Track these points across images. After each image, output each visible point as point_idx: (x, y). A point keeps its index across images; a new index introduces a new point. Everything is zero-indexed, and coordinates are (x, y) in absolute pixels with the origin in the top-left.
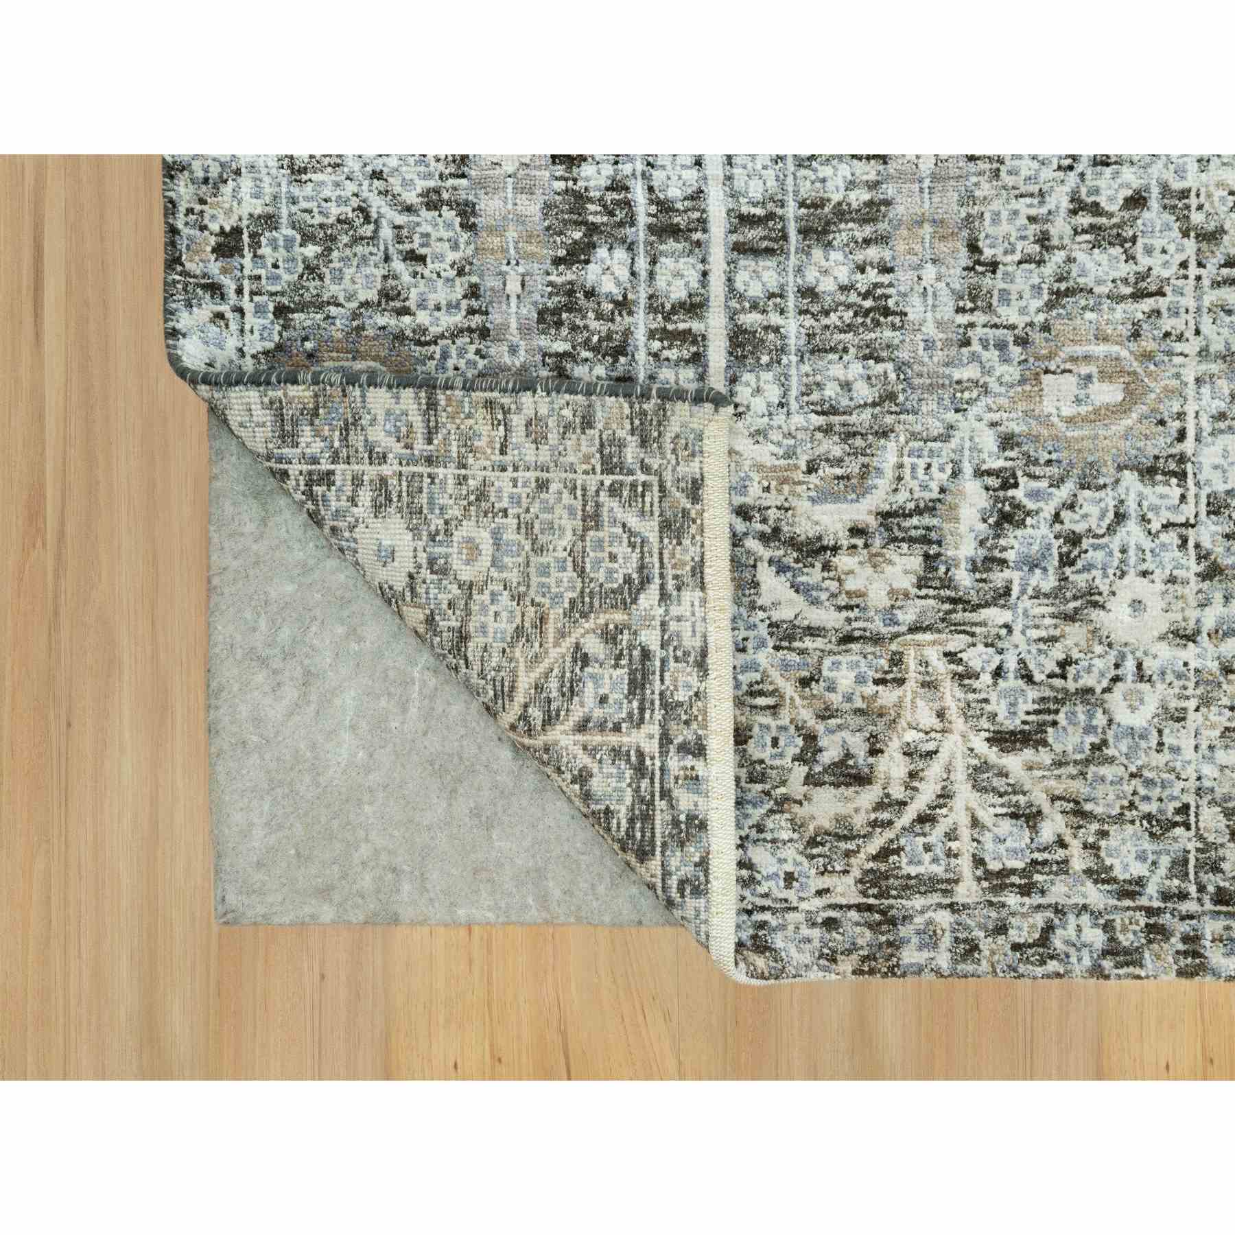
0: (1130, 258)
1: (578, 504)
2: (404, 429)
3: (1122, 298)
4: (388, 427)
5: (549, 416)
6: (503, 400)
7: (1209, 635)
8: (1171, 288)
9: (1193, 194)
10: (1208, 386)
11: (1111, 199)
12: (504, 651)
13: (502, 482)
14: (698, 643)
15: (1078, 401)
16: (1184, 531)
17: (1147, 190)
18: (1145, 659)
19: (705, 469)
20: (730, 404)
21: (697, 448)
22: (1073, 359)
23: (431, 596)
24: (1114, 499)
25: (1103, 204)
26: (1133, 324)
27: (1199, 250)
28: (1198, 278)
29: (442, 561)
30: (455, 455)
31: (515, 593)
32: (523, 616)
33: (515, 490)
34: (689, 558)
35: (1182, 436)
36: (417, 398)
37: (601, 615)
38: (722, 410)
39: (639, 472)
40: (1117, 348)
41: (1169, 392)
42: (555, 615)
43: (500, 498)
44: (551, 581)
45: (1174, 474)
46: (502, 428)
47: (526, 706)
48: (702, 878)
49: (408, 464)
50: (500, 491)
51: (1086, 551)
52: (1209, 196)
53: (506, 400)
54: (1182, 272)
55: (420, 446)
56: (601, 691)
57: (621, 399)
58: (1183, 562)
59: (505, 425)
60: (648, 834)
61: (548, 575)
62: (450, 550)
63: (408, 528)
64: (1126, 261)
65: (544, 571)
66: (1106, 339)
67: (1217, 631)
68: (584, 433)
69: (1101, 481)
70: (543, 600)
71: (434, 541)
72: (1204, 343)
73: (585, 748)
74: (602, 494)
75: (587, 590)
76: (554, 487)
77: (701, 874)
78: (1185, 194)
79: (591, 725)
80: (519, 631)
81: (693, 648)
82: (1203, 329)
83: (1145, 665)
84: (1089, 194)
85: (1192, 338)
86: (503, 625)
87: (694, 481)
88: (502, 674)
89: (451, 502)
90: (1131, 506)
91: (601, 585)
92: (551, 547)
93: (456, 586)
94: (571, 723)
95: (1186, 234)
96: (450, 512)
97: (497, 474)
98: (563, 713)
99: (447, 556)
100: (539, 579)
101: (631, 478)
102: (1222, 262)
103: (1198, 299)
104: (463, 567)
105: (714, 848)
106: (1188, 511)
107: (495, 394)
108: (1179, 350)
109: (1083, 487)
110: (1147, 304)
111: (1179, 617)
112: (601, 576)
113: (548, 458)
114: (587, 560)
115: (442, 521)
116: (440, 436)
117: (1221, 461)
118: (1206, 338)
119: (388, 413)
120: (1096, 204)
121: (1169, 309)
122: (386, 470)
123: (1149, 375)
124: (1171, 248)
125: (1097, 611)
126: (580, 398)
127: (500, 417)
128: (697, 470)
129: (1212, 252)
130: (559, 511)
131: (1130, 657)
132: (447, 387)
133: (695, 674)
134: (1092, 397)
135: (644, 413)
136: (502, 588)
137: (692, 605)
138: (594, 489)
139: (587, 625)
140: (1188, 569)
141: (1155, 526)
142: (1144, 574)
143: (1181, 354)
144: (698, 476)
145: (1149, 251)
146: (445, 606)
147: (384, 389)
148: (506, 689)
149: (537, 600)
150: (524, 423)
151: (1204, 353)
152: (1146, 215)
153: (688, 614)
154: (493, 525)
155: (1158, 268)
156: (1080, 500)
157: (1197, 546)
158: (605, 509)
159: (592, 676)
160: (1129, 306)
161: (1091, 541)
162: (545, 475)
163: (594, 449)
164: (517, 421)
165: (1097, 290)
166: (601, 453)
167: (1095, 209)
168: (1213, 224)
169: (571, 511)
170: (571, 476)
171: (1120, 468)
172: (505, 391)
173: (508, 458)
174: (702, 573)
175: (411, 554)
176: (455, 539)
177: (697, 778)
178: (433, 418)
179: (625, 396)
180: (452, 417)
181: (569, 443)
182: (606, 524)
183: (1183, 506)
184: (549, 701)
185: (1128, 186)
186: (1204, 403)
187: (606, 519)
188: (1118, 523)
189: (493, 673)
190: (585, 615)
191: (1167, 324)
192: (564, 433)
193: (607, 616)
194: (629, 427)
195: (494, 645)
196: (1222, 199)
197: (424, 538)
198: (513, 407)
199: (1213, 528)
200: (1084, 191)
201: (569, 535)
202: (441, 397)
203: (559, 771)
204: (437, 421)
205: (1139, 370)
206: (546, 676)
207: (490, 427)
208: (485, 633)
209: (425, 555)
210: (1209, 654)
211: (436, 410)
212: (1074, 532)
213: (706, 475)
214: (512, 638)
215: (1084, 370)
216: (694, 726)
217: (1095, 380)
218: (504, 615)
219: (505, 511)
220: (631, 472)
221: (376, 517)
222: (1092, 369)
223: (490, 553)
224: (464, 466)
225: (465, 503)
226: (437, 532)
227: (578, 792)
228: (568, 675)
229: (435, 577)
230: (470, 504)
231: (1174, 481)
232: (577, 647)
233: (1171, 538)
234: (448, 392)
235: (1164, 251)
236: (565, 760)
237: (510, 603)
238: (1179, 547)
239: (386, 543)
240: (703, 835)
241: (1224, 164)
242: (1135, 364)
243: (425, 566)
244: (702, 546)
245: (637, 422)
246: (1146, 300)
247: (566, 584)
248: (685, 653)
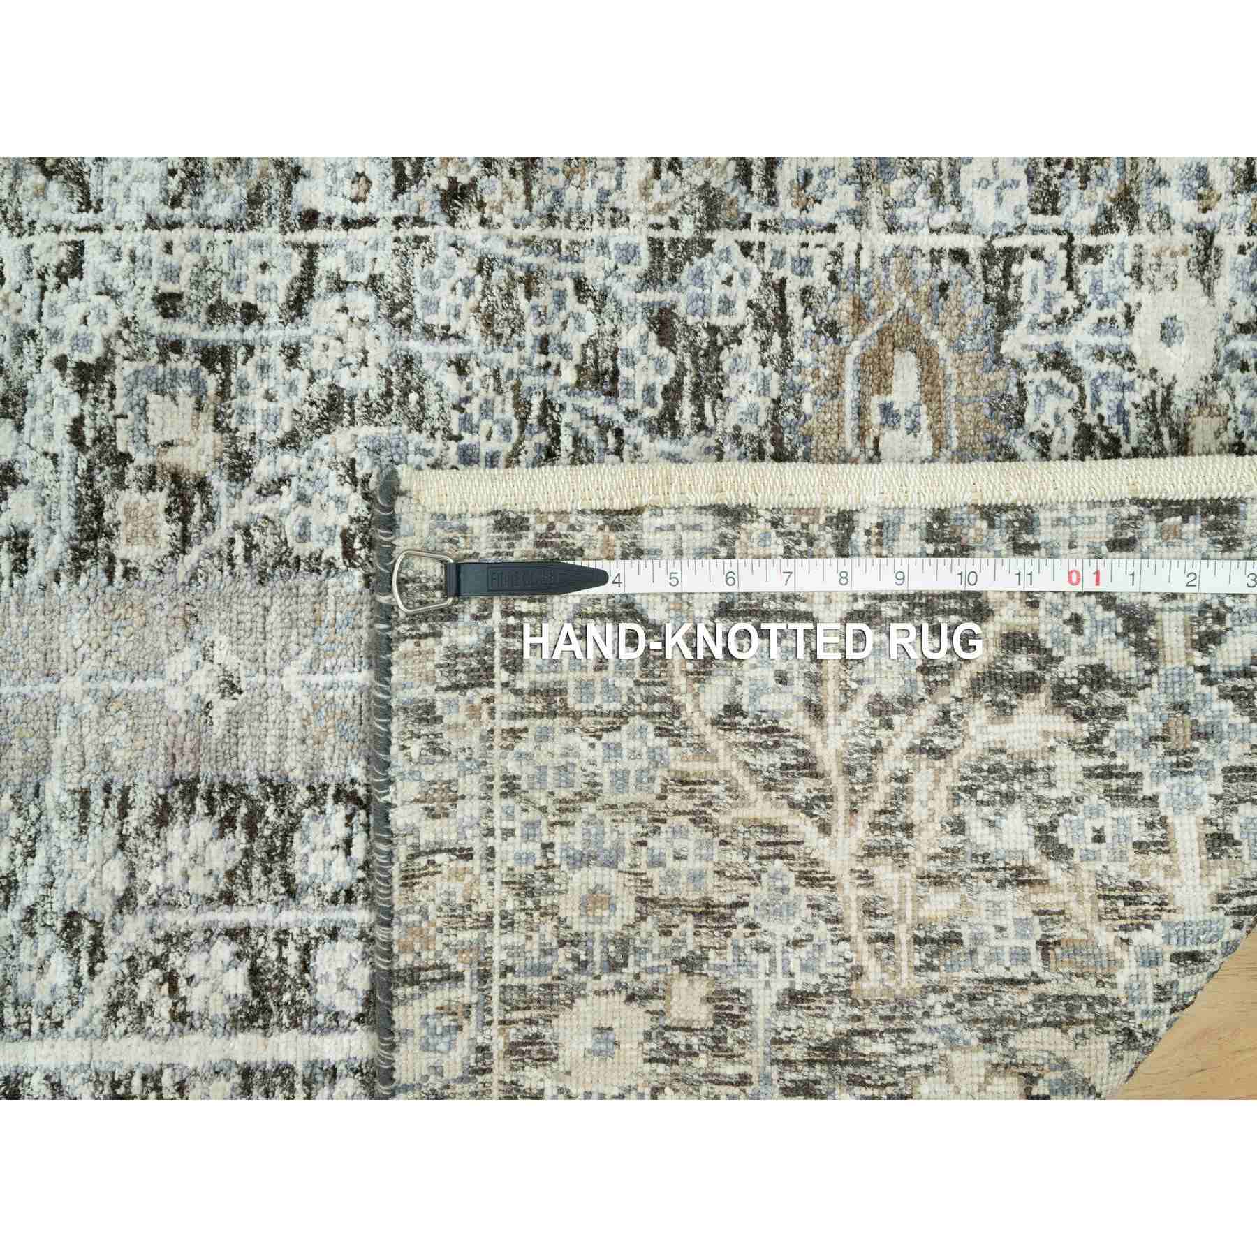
0: (735, 336)
1: (534, 724)
2: (446, 1020)
3: (787, 351)
4: (442, 1047)
5: (421, 780)
6: (403, 859)
7: (1205, 210)
8: (775, 270)
9: (657, 234)
10: (898, 212)
11: (660, 367)
12: (724, 843)
13: (508, 850)
14: (709, 520)
15: (914, 429)
16: (1077, 253)
17: (648, 307)
18: (1235, 318)
19: (483, 509)
20: (394, 472)
21: (455, 523)
22: (861, 437)
23: (656, 963)
24: (1036, 369)
25: (666, 381)
26: (818, 332)
27: (727, 225)
28: (764, 226)
29: (612, 948)
30: (475, 935)
31: (650, 827)
32: (677, 813)
33: (518, 833)
34: (600, 535)
35: (960, 256)
36: (404, 1002)
37: (676, 683)
38: (404, 485)
39: (489, 623)
40: (849, 360)
41: (907, 278)
42: (679, 760)
43: (530, 856)
44: (633, 766)
45: (1007, 269)
46: (439, 858)
47: (793, 805)
48: (1010, 516)
49: (489, 1011)
50: (518, 857)
51: (1101, 418)
52: (660, 209)
53: (402, 852)
54: (754, 253)
55: (465, 993)
56: (772, 682)
57: (395, 655)
58: (1115, 253)
59: (433, 852)
60: (952, 604)
61: (626, 772)
62: (597, 936)
63: (570, 1006)
64: (740, 343)
65: (620, 778)
66: (837, 379)
67: (1200, 197)
68: (440, 719)
69: (1014, 391)
70: (658, 781)
71: (586, 962)
72: (845, 218)
73: (844, 707)
74: (519, 685)
75: (644, 707)
76: (512, 767)
77: (1004, 517)
78: (656, 247)
79: (814, 699)
80: (699, 818)
81: (715, 528)
82: (826, 219)
83: (1243, 320)
84: (652, 403)
85: (838, 238)
86: (691, 845)
87: (499, 527)
88: (751, 844)
89: (536, 936)
90: (1044, 340)
91: (637, 683)
92: (591, 769)
93: (643, 924)
94: (814, 730)
95: (707, 246)
96: (548, 938)
97: (497, 863)
98: (800, 745)
99: (605, 941)
100: (632, 788)
101: (498, 636)
102: (744, 188)
103: (789, 225)
104: (619, 913)
105: (969, 498)
106: (1052, 245)
107: (395, 871)
108: (853, 258)
109: (1020, 423)
110: (794, 308)
111: (1182, 260)
112: (625, 683)
113: (475, 778)
114: (605, 708)
115: (561, 951)
116: (452, 960)
117: (992, 189)
118: (838, 215)
119: (426, 1047)
120: (666, 389)
121: (802, 274)
122: (498, 1046)
123: (882, 309)
124: (725, 269)
125: (1175, 400)
126: (395, 727)
127: (423, 861)
128: (484, 521)
129: (731, 203)
130: (542, 759)
131: (1233, 345)
132: (389, 955)
133: (749, 527)
134: (909, 406)
135: (412, 619)
136: (644, 849)
137: (660, 529)
138: (512, 698)
139: (689, 708)
140: (1123, 246)
141: (1070, 301)
142: (1129, 320)
143: (858, 254)
144: (492, 520)
145: (727, 305)
146: (667, 941)
147: (396, 1056)
148: (772, 838)
149: (658, 789)
150: (430, 821)
151: (858, 218)
152: (681, 310)
153: (672, 536)
154: (564, 867)
155: (750, 291)
156: (1036, 427)
157: (1095, 231)
158: (538, 678)
159: (753, 699)
160: (796, 339)
161: (1088, 409)
162: (497, 782)
163: (462, 701)
164: (429, 832)
165: (775, 393)
166: (466, 687)
167: (673, 392)
168: (696, 203)
169: (544, 736)
170: (497, 738)
171: (999, 360)
172: (391, 854)
173: (478, 846)
174: (618, 512)
175: (604, 999)
176: (583, 929)
177: (880, 525)
178: (430, 974)
179: (390, 650)
180: (427, 942)
181: (455, 745)
182: (558, 677)
183: (1047, 254)
184: (785, 767)
185: (644, 338)
186: (920, 220)
187: (552, 676)
188: (1066, 365)
189: (752, 860)
190: (677, 710)
191: (819, 278)
192: (442, 752)
193: (677, 673)
194: (430, 642)
195: (716, 859)
196: (665, 188)
197: (583, 978)
198: (410, 840)
199: (1074, 202)
200: (649, 413)
201: (575, 739)
202: (404, 960)
203: (877, 750)
204: (435, 967)
205: (877, 326)
206: (755, 772)
207: (438, 877)
208: (702, 875)
209: (605, 978)
210: (1230, 210)
211: (420, 969)
212: (1077, 438)
213: (490, 508)
214: (707, 829)
215: (875, 417)
216: (814, 529)
217: (889, 399)
218: (679, 843)
219: (547, 847)
220: (490, 637)
221: (556, 1059)
222: (875, 401)
223: (599, 870)
224: (489, 918)
225: (536, 914)
226: (575, 958)
227: (905, 717)
228: (752, 737)
229: (631, 959)
230: (538, 907)
231: (1015, 269)
232: (716, 722)
233: (1085, 271)
234: (396, 949)
235: (728, 281)
236: (861, 739)
237: (663, 836)
238: (1097, 261)
239: (589, 1042)
240: (952, 516)
241: (619, 185)
242: (869, 331)
243: (618, 977)
244: (583, 512)
245: (424, 628)
246: (788, 312)
247: (638, 743)
248: (723, 543)
